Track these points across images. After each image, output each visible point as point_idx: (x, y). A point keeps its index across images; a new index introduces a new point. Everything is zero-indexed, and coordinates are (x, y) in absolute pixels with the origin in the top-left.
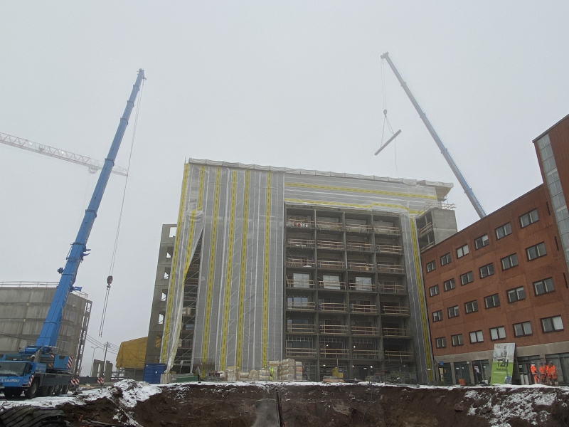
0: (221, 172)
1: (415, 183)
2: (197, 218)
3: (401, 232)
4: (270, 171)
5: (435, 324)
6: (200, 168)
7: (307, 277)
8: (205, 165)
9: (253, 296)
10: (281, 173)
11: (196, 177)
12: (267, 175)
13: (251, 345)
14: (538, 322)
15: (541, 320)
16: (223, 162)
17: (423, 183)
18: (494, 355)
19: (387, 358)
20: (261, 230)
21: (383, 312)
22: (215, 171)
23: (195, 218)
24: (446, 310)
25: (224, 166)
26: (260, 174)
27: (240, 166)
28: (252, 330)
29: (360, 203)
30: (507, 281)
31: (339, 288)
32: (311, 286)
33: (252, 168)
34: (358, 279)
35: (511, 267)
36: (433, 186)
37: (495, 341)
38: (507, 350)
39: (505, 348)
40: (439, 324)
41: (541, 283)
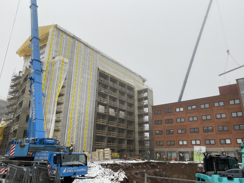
0: (71, 40)
1: (138, 76)
2: (65, 63)
3: (134, 95)
4: (93, 49)
5: (157, 136)
6: (61, 33)
7: (104, 107)
8: (64, 32)
9: (82, 114)
10: (97, 52)
11: (58, 37)
12: (91, 51)
13: (80, 140)
14: (218, 140)
15: (220, 139)
16: (74, 35)
17: (140, 76)
18: (194, 150)
19: (127, 147)
20: (88, 79)
21: (128, 128)
22: (68, 38)
23: (64, 62)
24: (165, 131)
25: (74, 38)
26: (89, 49)
27: (81, 41)
28: (80, 132)
29: (123, 78)
30: (204, 124)
31: (115, 115)
32: (105, 112)
33: (86, 44)
34: (121, 112)
35: (207, 119)
36: (142, 79)
37: (194, 145)
38: (202, 148)
39: (200, 148)
40: (160, 136)
41: (222, 127)
